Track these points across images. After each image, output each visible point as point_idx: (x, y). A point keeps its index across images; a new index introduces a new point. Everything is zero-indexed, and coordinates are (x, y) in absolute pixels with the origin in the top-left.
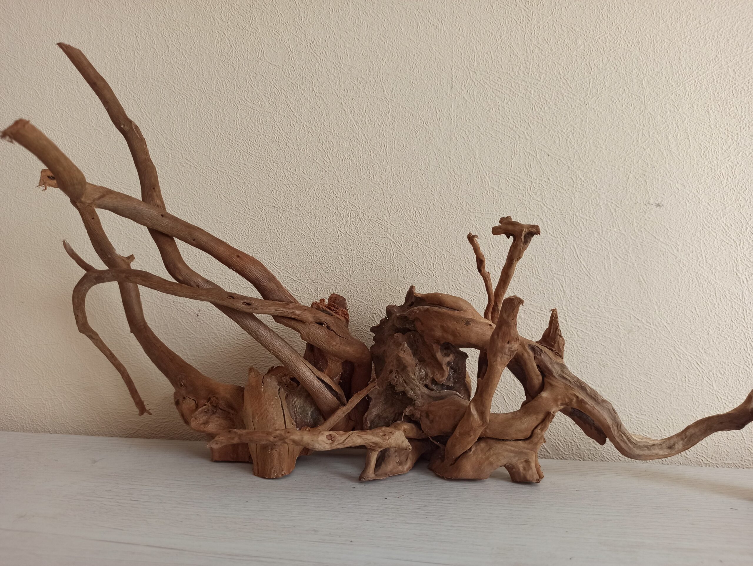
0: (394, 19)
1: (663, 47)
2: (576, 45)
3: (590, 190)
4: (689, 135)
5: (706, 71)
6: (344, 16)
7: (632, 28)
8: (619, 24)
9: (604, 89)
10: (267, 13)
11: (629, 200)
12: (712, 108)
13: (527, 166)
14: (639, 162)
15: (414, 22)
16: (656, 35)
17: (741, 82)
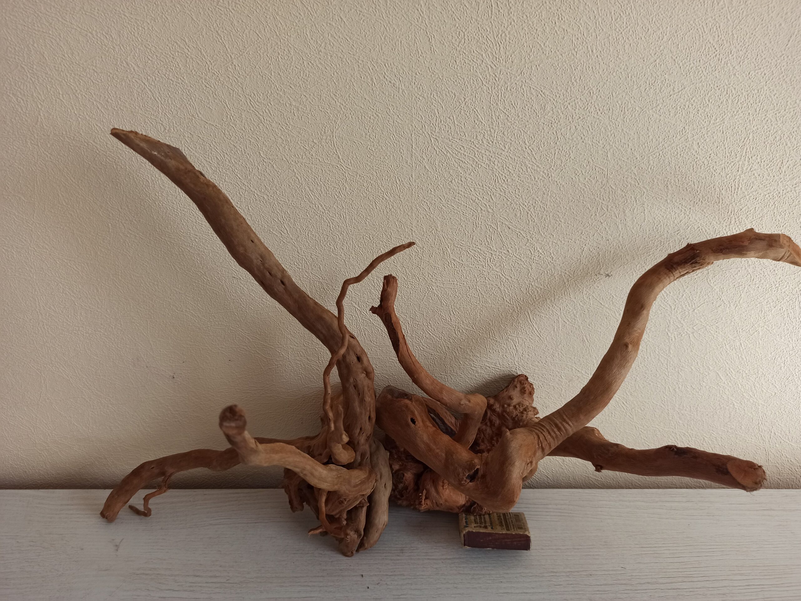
0: (345, 72)
1: (633, 116)
2: (544, 111)
3: (547, 261)
4: (645, 209)
5: (672, 144)
6: (286, 66)
7: (604, 93)
8: (591, 87)
9: (568, 160)
10: (192, 59)
11: (582, 271)
12: (671, 182)
13: (488, 239)
14: (595, 236)
15: (369, 77)
16: (628, 102)
17: (703, 156)
